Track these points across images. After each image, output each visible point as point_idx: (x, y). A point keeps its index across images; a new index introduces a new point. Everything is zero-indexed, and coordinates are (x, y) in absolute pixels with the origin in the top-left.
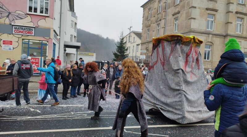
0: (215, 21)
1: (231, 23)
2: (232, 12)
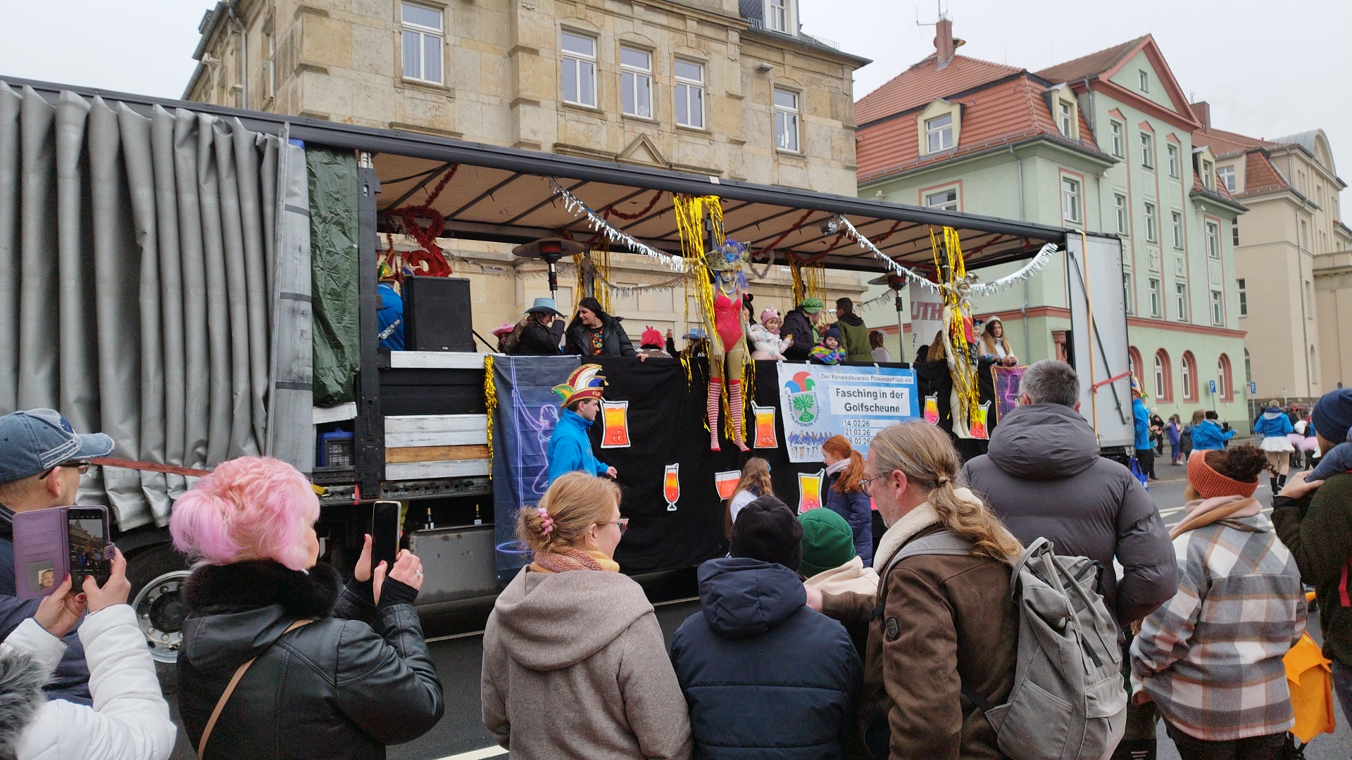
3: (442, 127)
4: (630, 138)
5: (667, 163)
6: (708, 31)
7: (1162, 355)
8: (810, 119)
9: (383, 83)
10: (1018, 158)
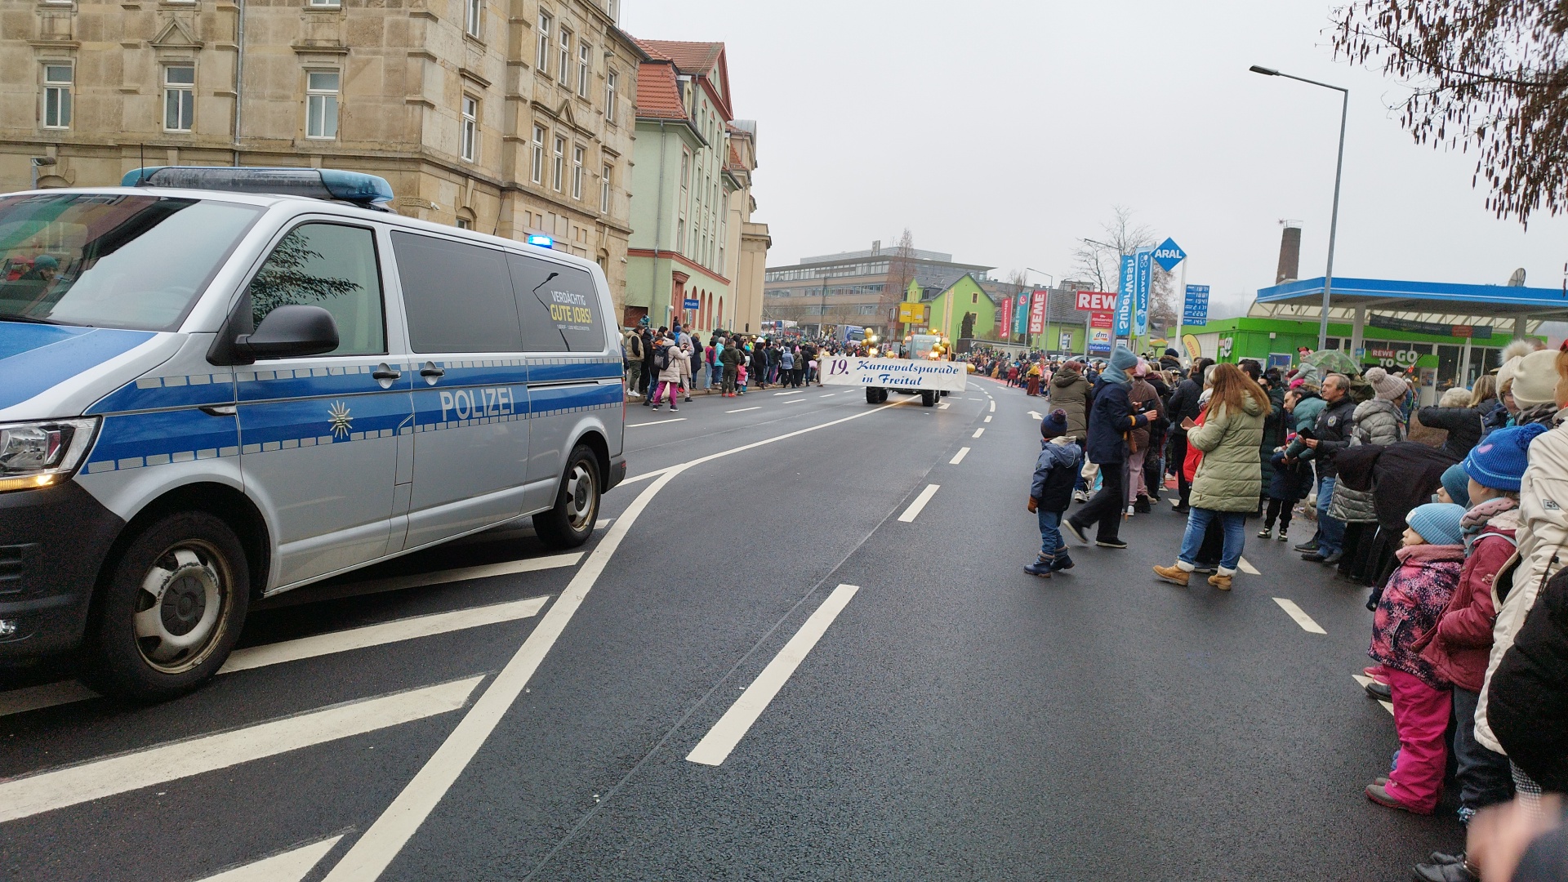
0: (482, 127)
1: (523, 142)
2: (525, 101)
3: (479, 74)
4: (560, 102)
5: (576, 125)
6: (595, 23)
7: (703, 292)
8: (620, 96)
9: (458, 33)
10: (663, 131)
